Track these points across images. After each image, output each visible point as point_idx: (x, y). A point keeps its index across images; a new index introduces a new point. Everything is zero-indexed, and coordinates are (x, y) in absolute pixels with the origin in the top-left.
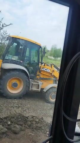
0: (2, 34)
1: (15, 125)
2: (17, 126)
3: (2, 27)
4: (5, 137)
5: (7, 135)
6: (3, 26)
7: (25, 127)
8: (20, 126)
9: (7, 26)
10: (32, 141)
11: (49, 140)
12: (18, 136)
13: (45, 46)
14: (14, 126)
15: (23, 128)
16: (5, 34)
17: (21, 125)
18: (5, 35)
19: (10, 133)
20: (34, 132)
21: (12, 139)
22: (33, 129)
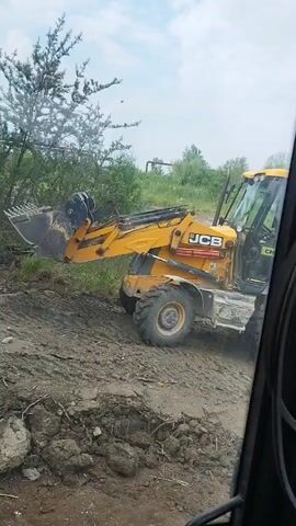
0: (85, 117)
1: (121, 445)
2: (128, 449)
3: (82, 94)
4: (85, 484)
5: (93, 479)
6: (86, 89)
7: (156, 453)
8: (140, 450)
9: (102, 87)
10: (181, 509)
11: (231, 508)
12: (132, 484)
13: (243, 160)
14: (117, 448)
15: (150, 458)
16: (93, 117)
17: (145, 447)
18: (92, 120)
19: (105, 471)
20: (190, 477)
21: (109, 494)
22: (186, 466)
